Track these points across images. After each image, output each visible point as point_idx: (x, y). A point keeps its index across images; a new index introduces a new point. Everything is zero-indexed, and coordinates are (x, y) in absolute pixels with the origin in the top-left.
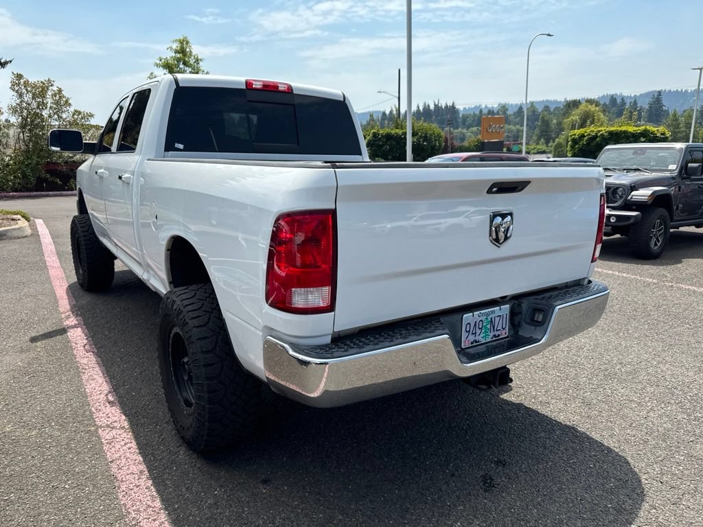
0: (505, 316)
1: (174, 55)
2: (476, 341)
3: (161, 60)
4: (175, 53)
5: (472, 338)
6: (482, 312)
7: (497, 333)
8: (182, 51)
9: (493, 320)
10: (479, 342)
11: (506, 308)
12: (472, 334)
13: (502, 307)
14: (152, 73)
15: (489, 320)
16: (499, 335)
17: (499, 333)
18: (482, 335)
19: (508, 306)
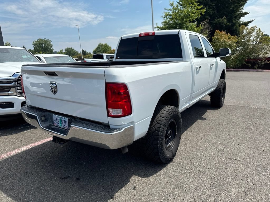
6: (58, 116)
7: (64, 127)
9: (62, 121)
10: (59, 126)
12: (56, 122)
19: (67, 118)
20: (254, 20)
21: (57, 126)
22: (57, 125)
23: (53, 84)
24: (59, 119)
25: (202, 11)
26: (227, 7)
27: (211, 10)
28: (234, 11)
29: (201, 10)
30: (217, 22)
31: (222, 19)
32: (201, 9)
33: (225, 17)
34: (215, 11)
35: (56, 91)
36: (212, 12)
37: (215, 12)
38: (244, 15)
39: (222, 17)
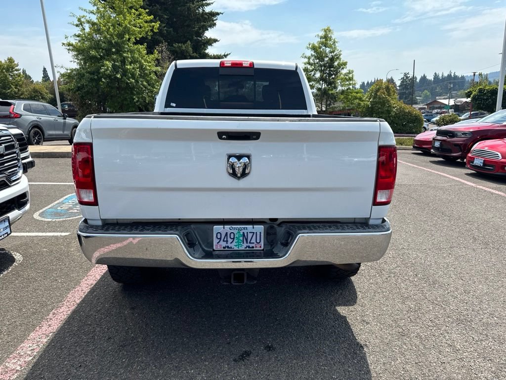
0: (258, 234)
1: (319, 40)
2: (228, 247)
3: (310, 45)
4: (321, 38)
5: (224, 244)
6: (233, 226)
7: (251, 245)
8: (326, 37)
9: (246, 235)
10: (231, 248)
11: (260, 228)
12: (224, 241)
13: (254, 226)
14: (304, 54)
15: (242, 234)
16: (253, 247)
17: (253, 245)
18: (234, 243)
19: (263, 226)
20: (230, 54)
21: (226, 249)
22: (224, 248)
23: (239, 157)
24: (235, 232)
25: (153, 27)
26: (188, 26)
27: (165, 27)
28: (200, 34)
29: (151, 23)
30: (177, 49)
31: (186, 45)
32: (151, 21)
33: (189, 42)
34: (171, 29)
35: (247, 171)
36: (166, 30)
37: (170, 31)
38: (213, 43)
39: (185, 42)
